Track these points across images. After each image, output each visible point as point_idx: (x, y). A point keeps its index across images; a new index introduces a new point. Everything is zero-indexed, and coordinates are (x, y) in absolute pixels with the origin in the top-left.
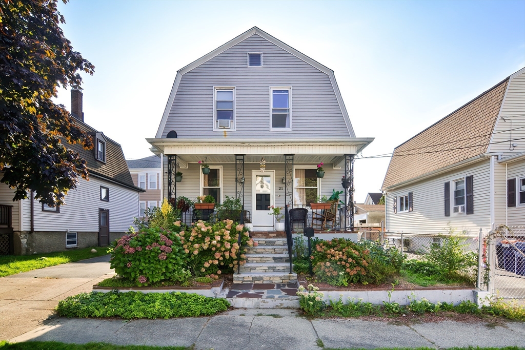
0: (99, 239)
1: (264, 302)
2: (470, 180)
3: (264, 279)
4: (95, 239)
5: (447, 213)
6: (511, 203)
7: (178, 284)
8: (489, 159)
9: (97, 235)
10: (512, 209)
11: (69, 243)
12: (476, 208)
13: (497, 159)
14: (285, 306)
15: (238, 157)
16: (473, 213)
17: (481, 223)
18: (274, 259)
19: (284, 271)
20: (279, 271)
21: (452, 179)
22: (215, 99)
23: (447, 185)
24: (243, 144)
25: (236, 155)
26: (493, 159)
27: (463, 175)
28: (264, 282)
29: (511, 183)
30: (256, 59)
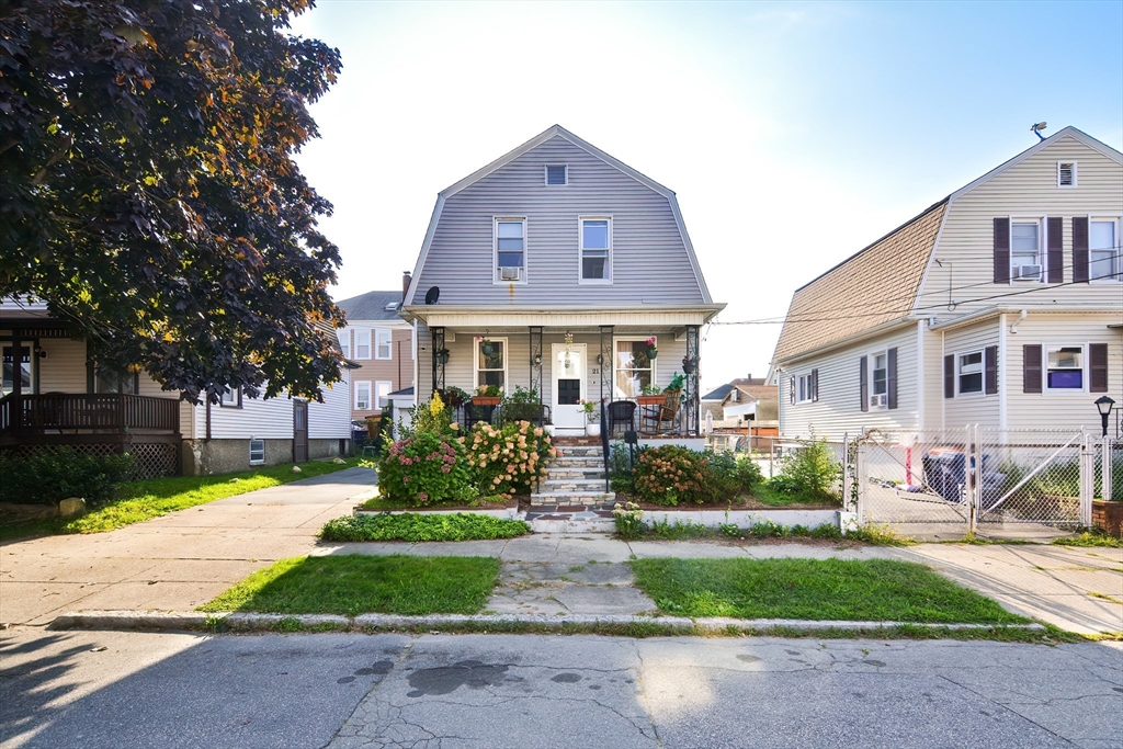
0: (293, 451)
1: (572, 524)
2: (893, 353)
3: (572, 499)
4: (287, 451)
5: (864, 407)
6: (949, 393)
7: (465, 504)
8: (915, 324)
9: (290, 443)
10: (950, 400)
11: (254, 457)
12: (901, 400)
13: (929, 324)
14: (598, 530)
15: (534, 331)
16: (896, 407)
17: (907, 423)
18: (585, 474)
19: (598, 489)
20: (591, 490)
21: (871, 352)
22: (496, 235)
23: (864, 361)
24: (541, 313)
25: (531, 327)
26: (922, 324)
27: (883, 347)
28: (572, 504)
29: (949, 360)
30: (557, 174)
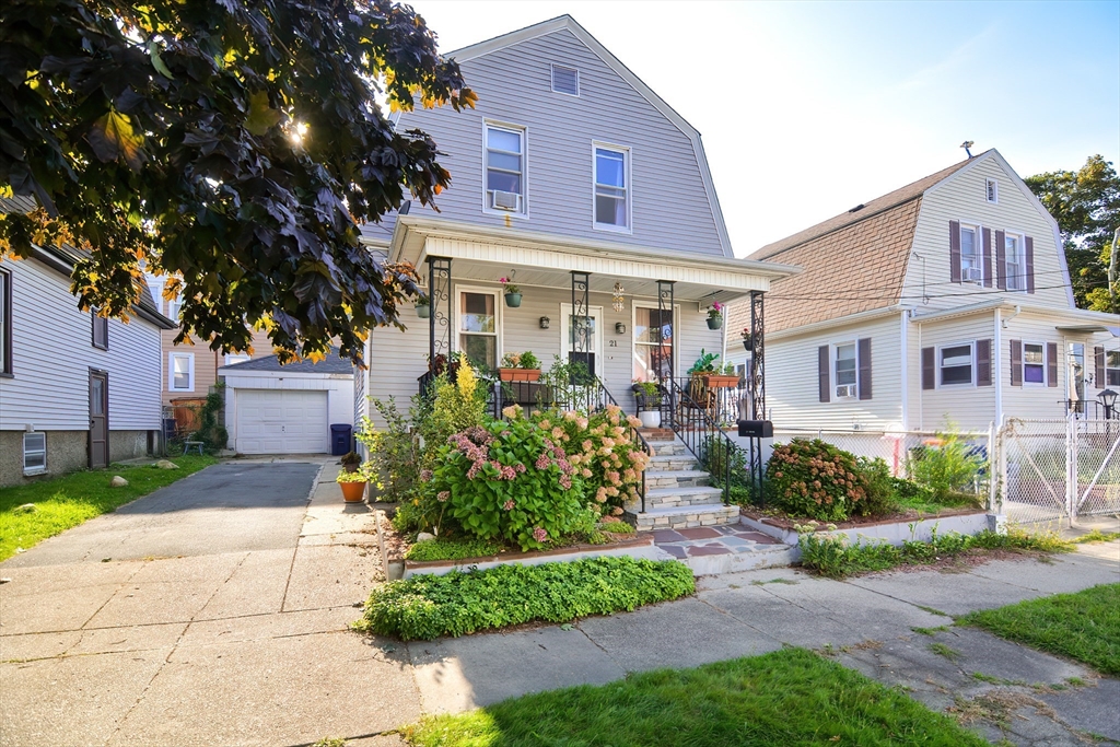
0: (88, 450)
1: (737, 559)
2: (865, 345)
3: (689, 519)
4: (79, 450)
5: (824, 396)
6: (928, 383)
8: (899, 314)
10: (929, 392)
12: (874, 391)
13: (910, 316)
15: (577, 277)
16: (870, 398)
17: (890, 413)
18: (679, 480)
19: (706, 502)
20: (698, 503)
21: (832, 341)
22: (486, 145)
23: (823, 351)
24: (597, 252)
25: (574, 272)
26: (905, 314)
27: (853, 337)
28: (690, 525)
29: (928, 354)
30: (565, 79)
